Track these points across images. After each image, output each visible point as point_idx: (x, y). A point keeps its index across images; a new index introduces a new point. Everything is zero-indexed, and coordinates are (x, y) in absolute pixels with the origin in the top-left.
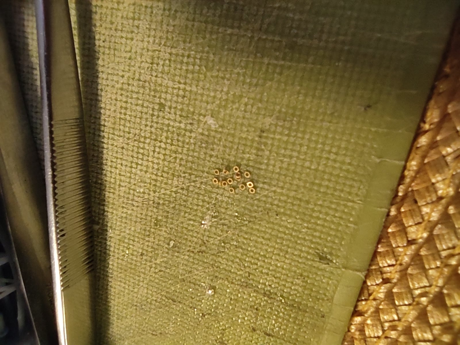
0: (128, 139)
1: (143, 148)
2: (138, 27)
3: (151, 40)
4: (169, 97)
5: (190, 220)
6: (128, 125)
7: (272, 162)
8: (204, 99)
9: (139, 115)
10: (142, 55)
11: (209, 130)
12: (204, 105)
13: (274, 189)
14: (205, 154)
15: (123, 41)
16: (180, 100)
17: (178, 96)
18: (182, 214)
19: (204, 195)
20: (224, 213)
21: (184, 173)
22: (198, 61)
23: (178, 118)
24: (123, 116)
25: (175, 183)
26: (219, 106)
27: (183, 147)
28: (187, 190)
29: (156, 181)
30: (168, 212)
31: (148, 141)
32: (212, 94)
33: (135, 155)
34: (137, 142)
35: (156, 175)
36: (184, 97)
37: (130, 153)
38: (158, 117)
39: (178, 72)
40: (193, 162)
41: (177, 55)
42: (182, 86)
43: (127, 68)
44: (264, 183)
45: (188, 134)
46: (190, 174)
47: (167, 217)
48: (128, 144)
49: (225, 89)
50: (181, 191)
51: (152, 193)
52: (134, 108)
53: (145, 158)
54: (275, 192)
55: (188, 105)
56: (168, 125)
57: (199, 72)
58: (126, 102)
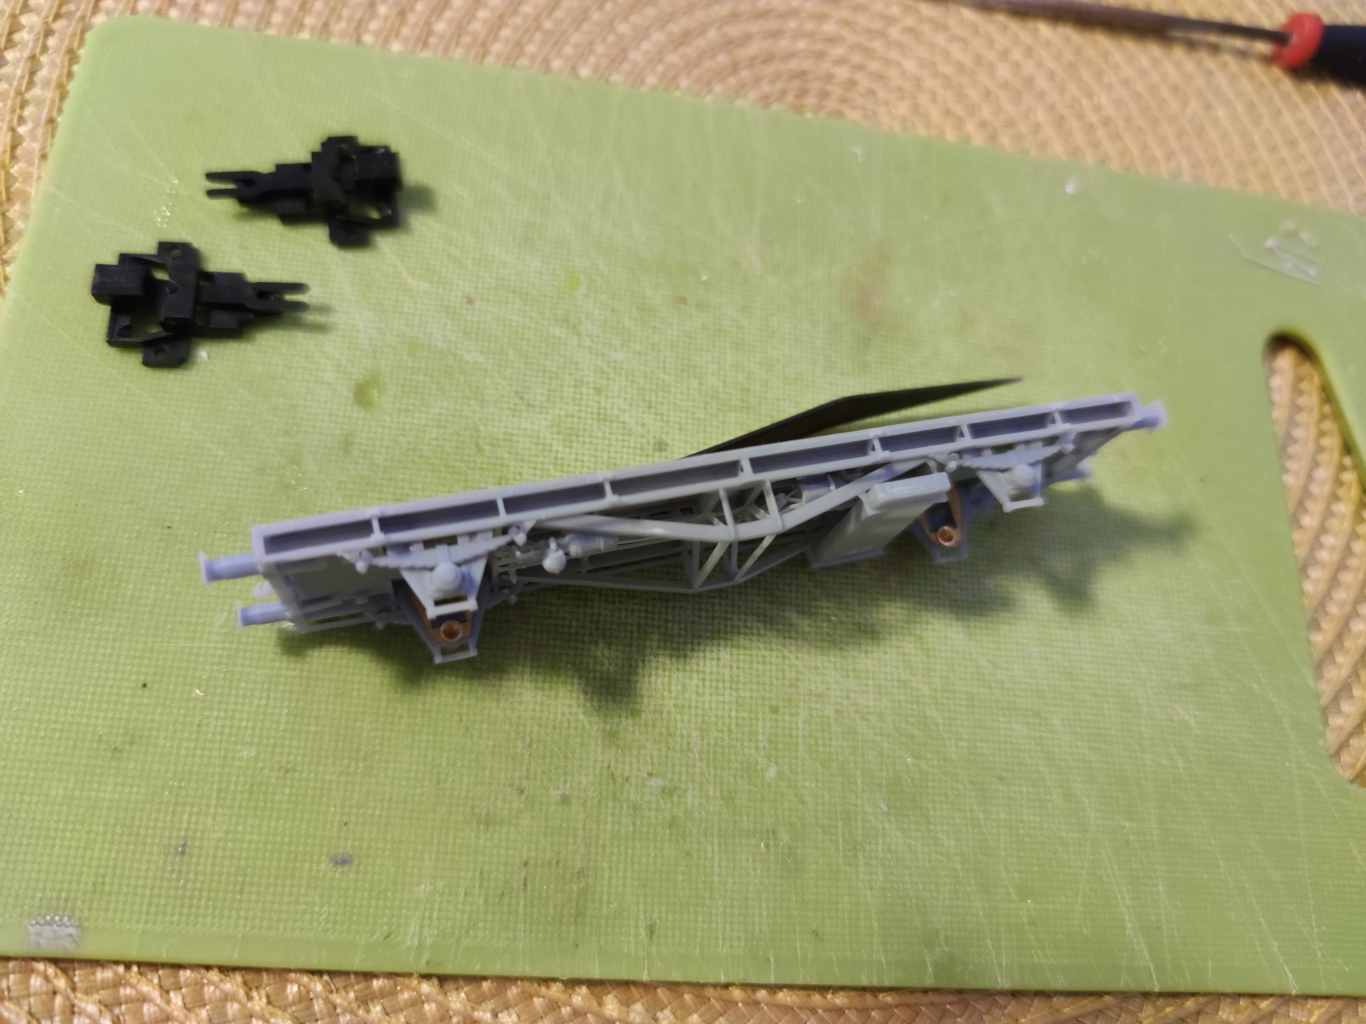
0: (731, 667)
1: (724, 688)
2: (848, 676)
3: (838, 693)
4: (787, 718)
5: (652, 757)
6: (747, 666)
7: (745, 849)
8: (794, 761)
9: (761, 680)
10: (822, 682)
11: (763, 770)
12: (787, 761)
13: (716, 857)
14: (736, 769)
16: (787, 732)
17: (791, 729)
18: (657, 746)
19: (687, 773)
20: (672, 802)
21: (708, 745)
22: (827, 749)
23: (768, 730)
24: (755, 659)
25: (694, 734)
26: (789, 780)
27: (737, 740)
28: (689, 750)
29: (690, 707)
30: (654, 726)
31: (734, 694)
32: (799, 770)
33: (714, 677)
34: (729, 679)
35: (697, 707)
36: (790, 736)
37: (715, 670)
39: (813, 727)
40: (723, 754)
41: (829, 725)
42: (801, 733)
43: (806, 664)
44: (720, 845)
45: (753, 745)
46: (708, 752)
48: (724, 666)
49: (807, 784)
50: (685, 742)
51: (672, 702)
52: (767, 674)
53: (713, 691)
54: (713, 858)
55: (784, 742)
56: (757, 719)
57: (817, 752)
58: (771, 664)
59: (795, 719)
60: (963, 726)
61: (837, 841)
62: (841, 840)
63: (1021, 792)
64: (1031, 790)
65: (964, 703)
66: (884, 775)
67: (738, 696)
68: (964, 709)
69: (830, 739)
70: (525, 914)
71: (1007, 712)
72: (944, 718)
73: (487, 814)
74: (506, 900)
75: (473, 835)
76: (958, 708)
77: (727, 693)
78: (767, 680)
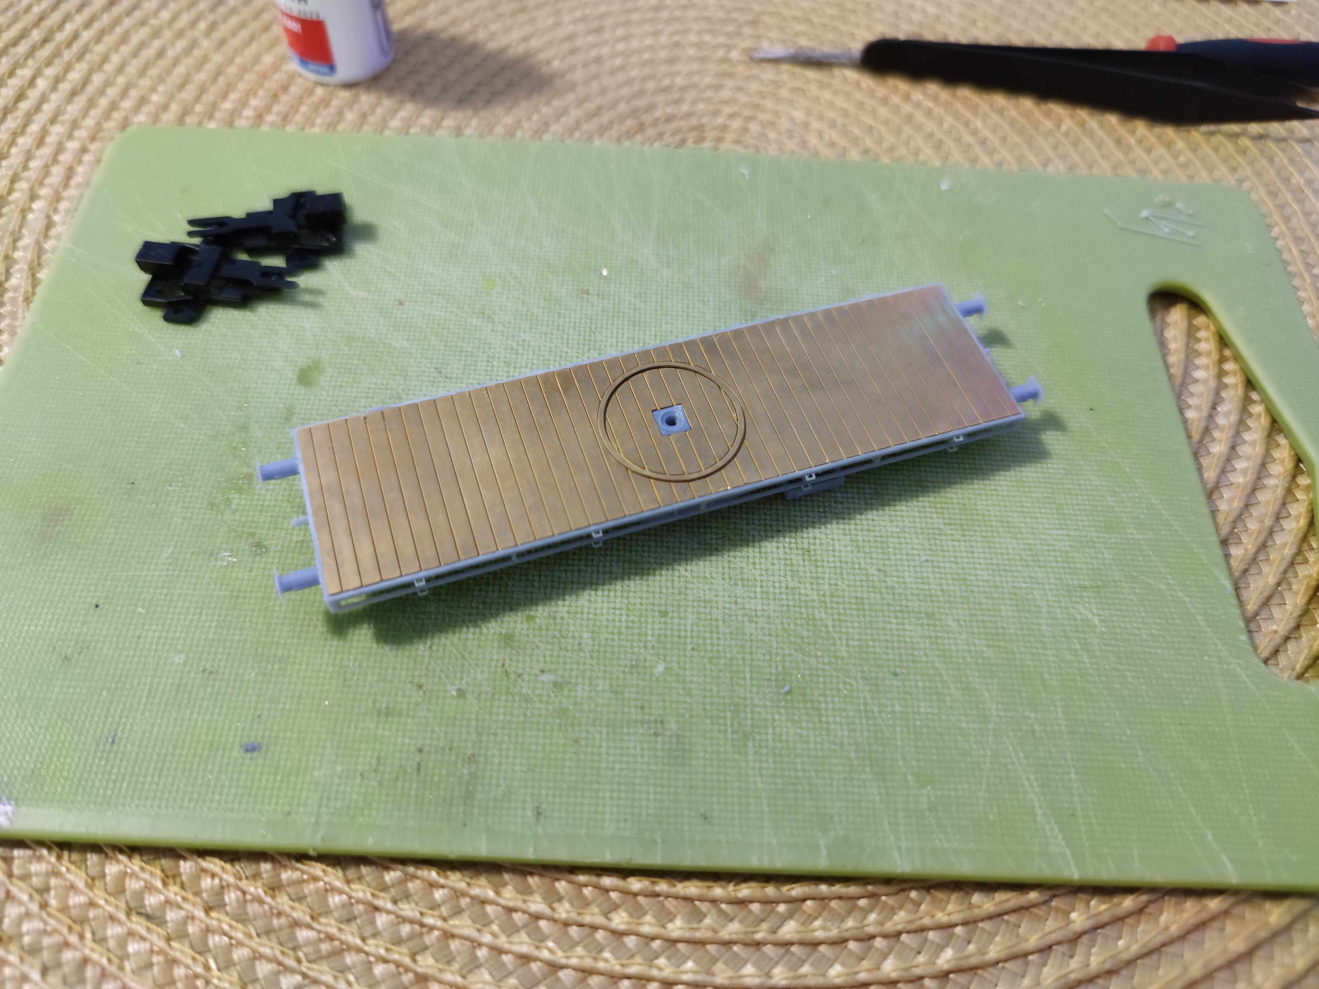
1: (616, 596)
2: (736, 584)
3: (726, 599)
4: (676, 621)
5: (544, 656)
7: (632, 738)
9: (651, 589)
10: (710, 589)
11: (651, 667)
12: (675, 658)
13: (604, 744)
14: (626, 666)
15: (720, 570)
16: (676, 633)
17: (679, 630)
18: (550, 647)
19: (578, 670)
20: (562, 695)
21: (599, 645)
22: (715, 648)
23: (657, 632)
25: (585, 635)
26: (677, 675)
27: (627, 641)
28: (580, 650)
29: (582, 613)
30: (547, 630)
31: (625, 601)
32: (688, 666)
35: (589, 613)
36: (679, 637)
38: (653, 611)
39: (701, 628)
40: (613, 653)
41: (717, 627)
42: (689, 634)
43: (695, 574)
44: (608, 734)
45: (642, 644)
46: (598, 651)
47: (540, 629)
49: (695, 679)
50: (577, 642)
54: (601, 746)
55: (672, 642)
56: (647, 623)
57: (706, 651)
59: (683, 622)
60: (853, 628)
61: (725, 732)
62: (729, 730)
63: (917, 687)
64: (927, 684)
65: (853, 606)
66: (773, 671)
67: (629, 603)
68: (855, 612)
69: (718, 639)
70: (417, 796)
71: (899, 614)
72: (834, 620)
73: (387, 708)
74: (399, 784)
75: (373, 726)
76: (848, 612)
77: (618, 600)
78: (657, 589)
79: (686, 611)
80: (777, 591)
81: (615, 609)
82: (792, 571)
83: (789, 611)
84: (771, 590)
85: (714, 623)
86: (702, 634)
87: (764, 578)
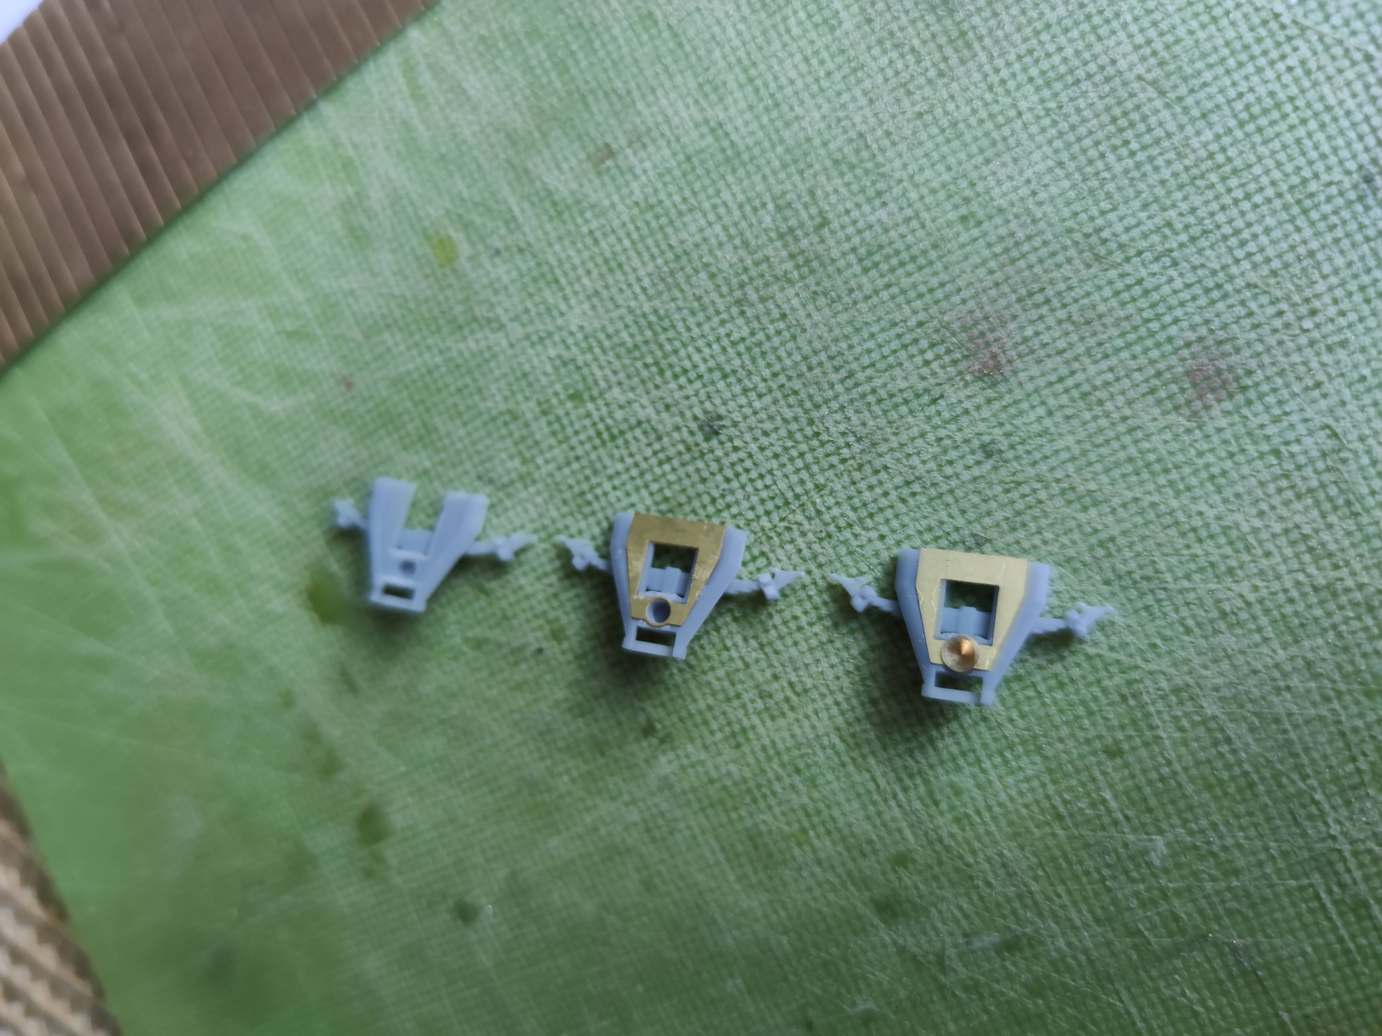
59: (1157, 749)
61: (1323, 907)
67: (1046, 759)
69: (1234, 751)
77: (1024, 762)
78: (1081, 711)
79: (1152, 728)
80: (1301, 607)
81: (1027, 780)
82: (1311, 550)
83: (1340, 635)
84: (1288, 609)
85: (1213, 725)
86: (1202, 755)
87: (1264, 593)
